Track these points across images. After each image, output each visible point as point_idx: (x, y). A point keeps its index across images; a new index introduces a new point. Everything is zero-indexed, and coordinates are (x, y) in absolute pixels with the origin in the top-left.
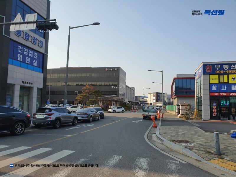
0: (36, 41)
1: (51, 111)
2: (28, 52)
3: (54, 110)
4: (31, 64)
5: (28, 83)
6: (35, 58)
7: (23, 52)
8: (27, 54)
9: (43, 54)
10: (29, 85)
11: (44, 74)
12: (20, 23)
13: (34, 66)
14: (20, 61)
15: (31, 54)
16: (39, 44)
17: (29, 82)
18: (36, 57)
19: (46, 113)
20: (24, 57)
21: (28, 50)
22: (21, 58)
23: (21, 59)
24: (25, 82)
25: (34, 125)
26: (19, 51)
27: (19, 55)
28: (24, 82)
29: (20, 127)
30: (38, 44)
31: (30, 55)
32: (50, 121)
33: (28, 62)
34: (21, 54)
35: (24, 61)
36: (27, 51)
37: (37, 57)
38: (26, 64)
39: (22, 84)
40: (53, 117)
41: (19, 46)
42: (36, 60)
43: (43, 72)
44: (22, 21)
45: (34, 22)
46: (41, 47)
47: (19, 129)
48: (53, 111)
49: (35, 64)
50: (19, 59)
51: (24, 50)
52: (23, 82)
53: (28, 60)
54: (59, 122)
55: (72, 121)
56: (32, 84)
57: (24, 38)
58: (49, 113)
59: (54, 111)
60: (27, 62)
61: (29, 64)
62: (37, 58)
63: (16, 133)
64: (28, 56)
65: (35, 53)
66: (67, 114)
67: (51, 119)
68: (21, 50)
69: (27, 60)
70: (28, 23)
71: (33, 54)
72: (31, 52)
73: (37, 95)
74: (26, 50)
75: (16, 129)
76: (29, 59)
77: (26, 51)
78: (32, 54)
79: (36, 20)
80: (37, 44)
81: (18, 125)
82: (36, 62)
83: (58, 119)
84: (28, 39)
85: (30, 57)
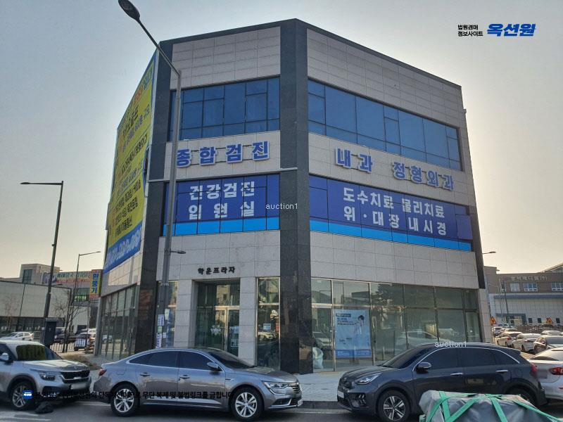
2: (221, 191)
5: (220, 270)
6: (247, 195)
7: (205, 195)
8: (217, 196)
10: (223, 274)
13: (244, 218)
14: (198, 221)
15: (231, 190)
17: (221, 266)
18: (249, 192)
21: (221, 185)
22: (197, 213)
23: (200, 215)
24: (209, 269)
26: (193, 198)
27: (193, 206)
28: (206, 270)
31: (228, 195)
33: (222, 214)
34: (198, 203)
35: (208, 217)
36: (218, 188)
37: (253, 190)
39: (199, 277)
41: (192, 188)
42: (250, 199)
43: (279, 228)
46: (261, 158)
49: (249, 213)
50: (191, 217)
51: (206, 190)
52: (201, 271)
53: (221, 210)
56: (232, 269)
60: (217, 217)
61: (224, 219)
62: (252, 195)
64: (221, 199)
65: (247, 184)
68: (199, 192)
69: (217, 212)
71: (240, 187)
72: (231, 186)
74: (213, 187)
76: (225, 206)
77: (214, 191)
78: (236, 189)
82: (249, 204)
85: (229, 200)
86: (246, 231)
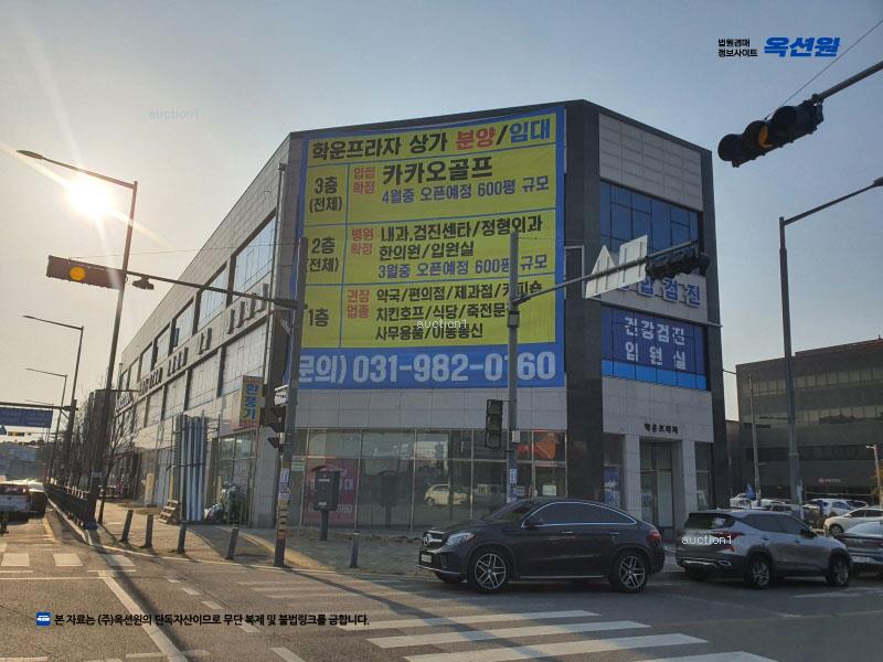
0: (676, 290)
1: (731, 525)
2: (655, 331)
3: (739, 520)
4: (668, 363)
5: (665, 428)
6: (678, 343)
7: (640, 333)
8: (652, 337)
9: (705, 327)
10: (667, 433)
11: (713, 394)
12: (608, 273)
13: (677, 370)
14: (635, 363)
15: (664, 333)
16: (685, 297)
17: (665, 424)
18: (680, 340)
19: (718, 531)
20: (644, 346)
21: (655, 325)
22: (634, 353)
23: (637, 356)
24: (655, 426)
25: (683, 570)
26: (629, 333)
27: (628, 344)
28: (652, 426)
29: (635, 569)
30: (683, 299)
31: (661, 338)
32: (732, 558)
33: (657, 360)
34: (634, 340)
35: (644, 360)
36: (652, 327)
37: (683, 339)
38: (652, 369)
39: (647, 434)
40: (741, 546)
41: (627, 319)
42: (681, 349)
43: (708, 388)
44: (612, 266)
45: (640, 262)
46: (694, 304)
47: (632, 575)
48: (737, 523)
49: (681, 365)
50: (630, 357)
51: (640, 326)
52: (647, 426)
53: (656, 354)
54: (765, 567)
55: (826, 567)
56: (676, 430)
57: (640, 290)
58: (724, 529)
59: (740, 524)
60: (653, 362)
61: (660, 367)
62: (683, 344)
63: (623, 585)
64: (656, 342)
65: (677, 330)
66: (799, 537)
67: (735, 553)
68: (632, 330)
69: (653, 356)
70: (626, 267)
71: (671, 332)
72: (663, 328)
73: (698, 466)
74: (647, 324)
75: (623, 573)
76: (660, 352)
77: (648, 329)
78: (668, 333)
79: (644, 254)
80: (680, 298)
81: (628, 561)
82: (681, 355)
83: (759, 555)
84: (651, 291)
85: (663, 345)
86: (681, 387)
